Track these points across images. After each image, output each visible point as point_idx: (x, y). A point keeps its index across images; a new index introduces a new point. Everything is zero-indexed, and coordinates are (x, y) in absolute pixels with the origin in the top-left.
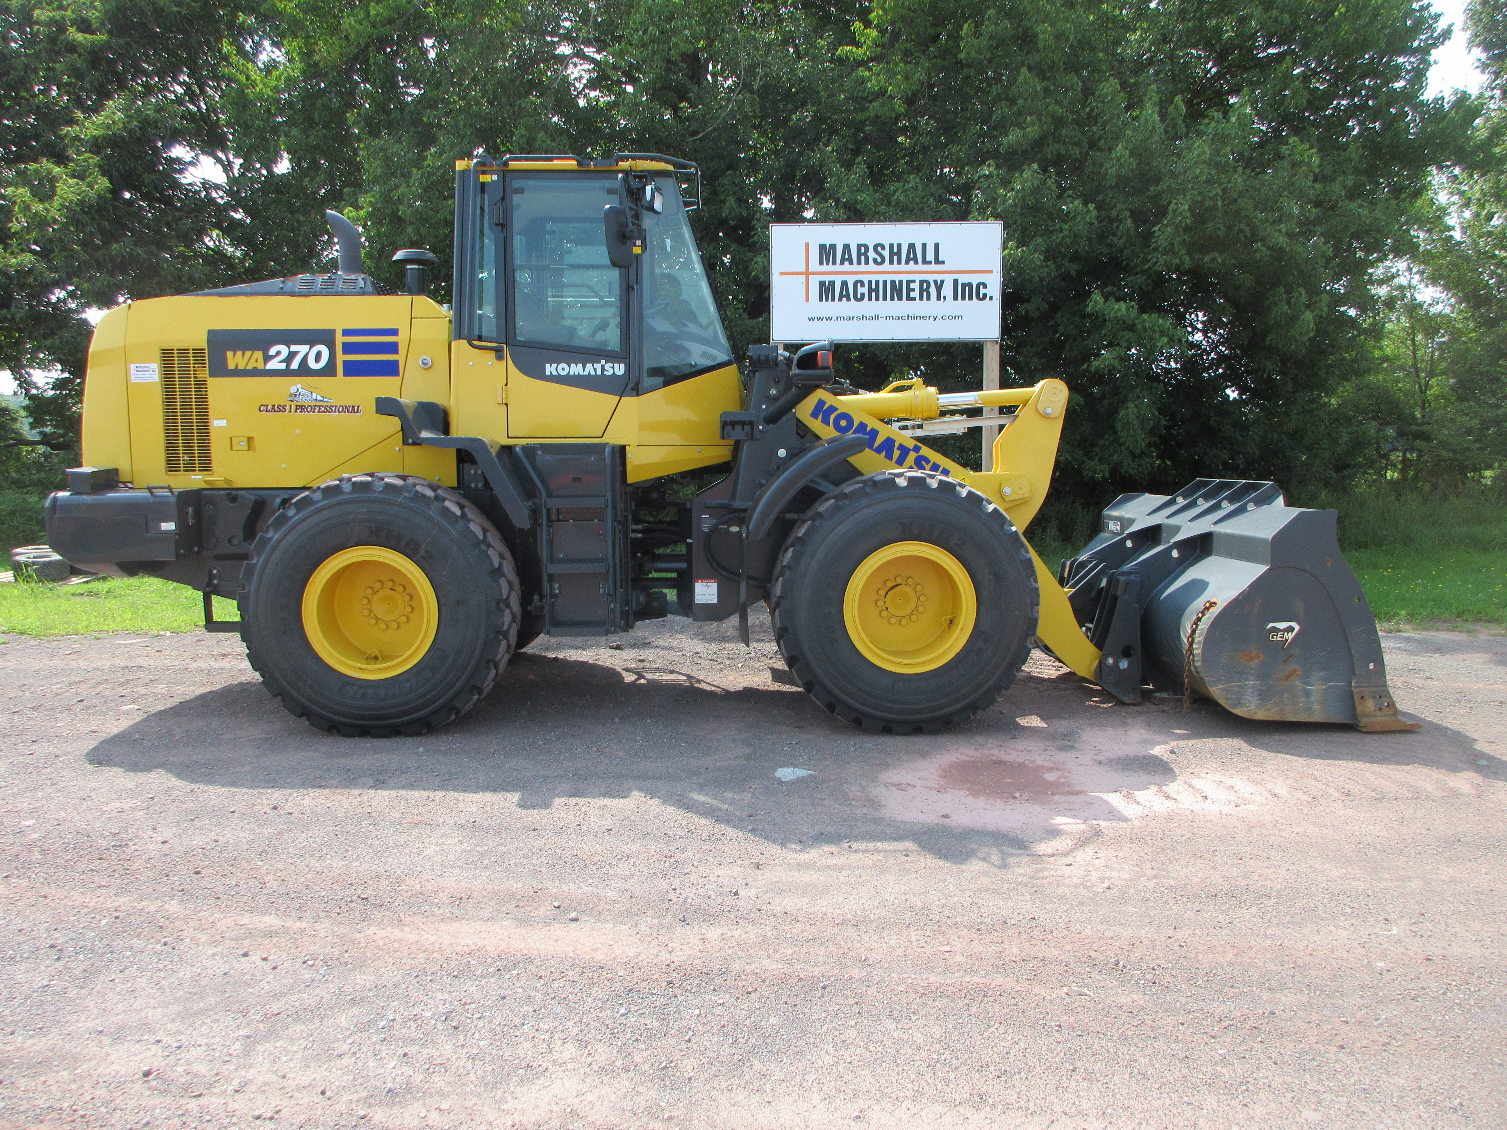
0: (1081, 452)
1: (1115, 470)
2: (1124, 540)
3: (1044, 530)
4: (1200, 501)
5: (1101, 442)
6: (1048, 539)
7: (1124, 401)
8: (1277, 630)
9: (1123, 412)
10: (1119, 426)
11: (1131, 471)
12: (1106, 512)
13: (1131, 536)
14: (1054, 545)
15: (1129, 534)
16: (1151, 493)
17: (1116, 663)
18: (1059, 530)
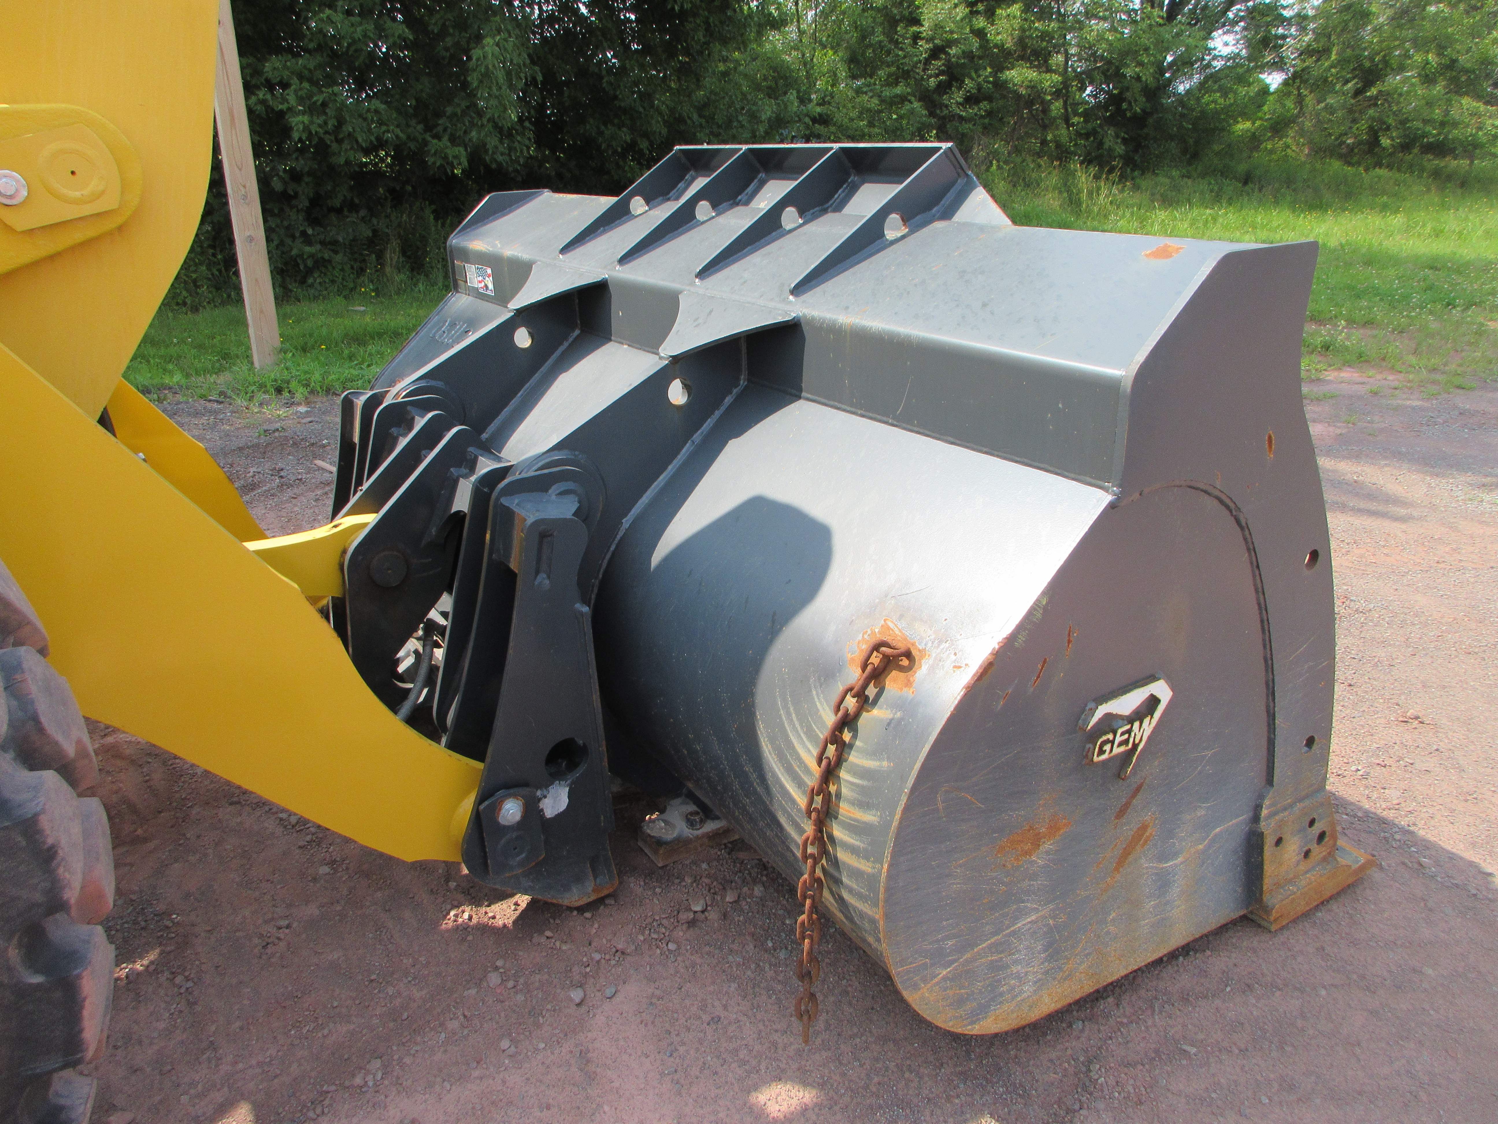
0: (420, 127)
1: (476, 156)
2: (507, 329)
3: (380, 256)
4: (638, 205)
5: (449, 110)
6: (388, 269)
7: (479, 38)
8: (1110, 723)
9: (476, 53)
10: (473, 79)
11: (500, 158)
12: (455, 240)
13: (526, 315)
14: (397, 278)
15: (519, 312)
16: (557, 190)
17: (531, 809)
18: (404, 252)
